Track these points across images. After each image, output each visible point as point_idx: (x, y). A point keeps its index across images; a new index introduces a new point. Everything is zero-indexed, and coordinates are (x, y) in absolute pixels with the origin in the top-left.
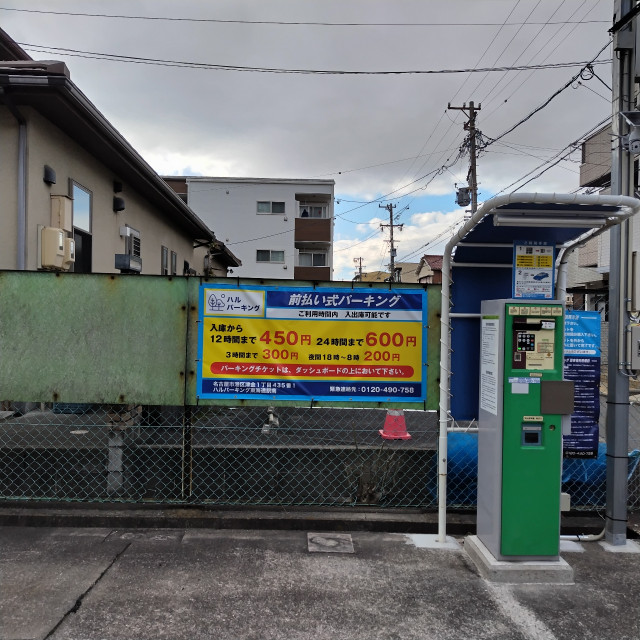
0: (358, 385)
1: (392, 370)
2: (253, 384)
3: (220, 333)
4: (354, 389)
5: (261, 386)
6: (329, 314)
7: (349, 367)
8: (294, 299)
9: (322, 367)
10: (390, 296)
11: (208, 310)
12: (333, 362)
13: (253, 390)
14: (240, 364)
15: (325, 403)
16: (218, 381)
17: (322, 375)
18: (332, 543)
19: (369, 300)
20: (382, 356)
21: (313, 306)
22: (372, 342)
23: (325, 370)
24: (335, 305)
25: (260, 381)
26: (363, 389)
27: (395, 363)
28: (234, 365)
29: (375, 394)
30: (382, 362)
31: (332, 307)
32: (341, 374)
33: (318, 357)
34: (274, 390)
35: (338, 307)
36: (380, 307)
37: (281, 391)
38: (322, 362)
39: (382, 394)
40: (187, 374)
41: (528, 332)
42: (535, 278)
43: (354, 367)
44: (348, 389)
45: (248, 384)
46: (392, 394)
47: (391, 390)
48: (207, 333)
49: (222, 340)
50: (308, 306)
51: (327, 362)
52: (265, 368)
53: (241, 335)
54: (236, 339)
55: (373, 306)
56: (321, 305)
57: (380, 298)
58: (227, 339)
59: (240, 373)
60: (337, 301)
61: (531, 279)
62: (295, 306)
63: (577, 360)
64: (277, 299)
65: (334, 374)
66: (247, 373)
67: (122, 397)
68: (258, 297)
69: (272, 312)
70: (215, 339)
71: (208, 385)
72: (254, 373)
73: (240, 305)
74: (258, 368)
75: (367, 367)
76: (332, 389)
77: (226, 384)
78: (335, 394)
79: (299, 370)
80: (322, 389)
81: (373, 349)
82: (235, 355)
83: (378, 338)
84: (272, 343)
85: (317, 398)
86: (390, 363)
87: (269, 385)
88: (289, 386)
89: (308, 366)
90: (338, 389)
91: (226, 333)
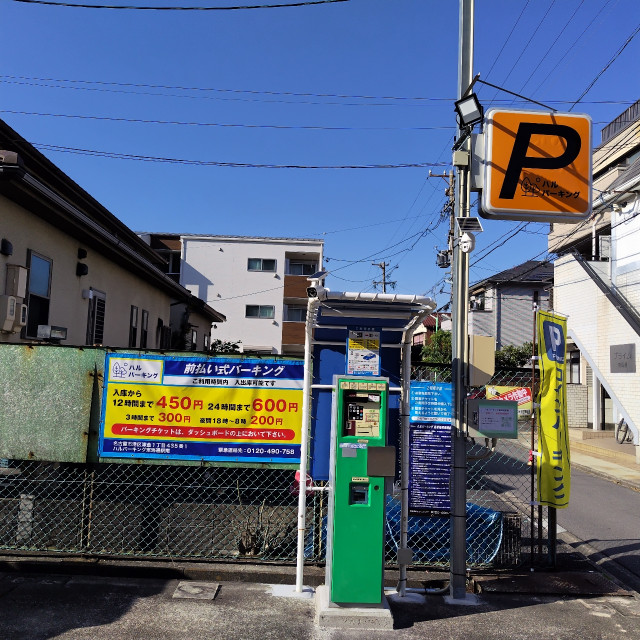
0: (244, 446)
1: (275, 433)
2: (149, 445)
3: (122, 398)
4: (240, 450)
5: (156, 447)
6: (220, 382)
7: (236, 430)
8: (189, 368)
9: (211, 430)
10: (275, 366)
11: (112, 376)
12: (223, 425)
13: (148, 450)
14: (138, 426)
15: (214, 463)
16: (118, 440)
17: (212, 437)
18: (196, 591)
19: (256, 370)
20: (266, 420)
21: (206, 375)
22: (258, 407)
23: (214, 433)
24: (226, 373)
25: (156, 442)
26: (249, 451)
27: (279, 426)
28: (133, 426)
29: (259, 455)
30: (266, 426)
31: (223, 375)
32: (229, 437)
33: (209, 420)
34: (168, 450)
35: (229, 375)
36: (266, 376)
37: (174, 451)
38: (212, 425)
39: (266, 455)
41: (358, 404)
42: (365, 358)
43: (241, 430)
44: (235, 450)
45: (144, 445)
46: (275, 455)
47: (274, 451)
48: (111, 396)
49: (123, 403)
50: (202, 375)
51: (216, 425)
52: (160, 430)
53: (140, 399)
54: (135, 403)
55: (260, 375)
56: (214, 374)
57: (266, 368)
58: (128, 403)
59: (138, 434)
60: (228, 370)
61: (361, 358)
62: (189, 374)
63: (440, 427)
65: (223, 436)
66: (144, 434)
67: (32, 454)
69: (168, 379)
70: (117, 403)
71: (109, 445)
72: (150, 434)
73: (141, 372)
74: (154, 430)
75: (252, 430)
76: (220, 450)
77: (125, 444)
78: (223, 454)
79: (191, 432)
80: (211, 449)
81: (258, 414)
82: (135, 417)
83: (263, 404)
84: (167, 407)
85: (207, 458)
86: (273, 427)
87: (163, 445)
88: (181, 446)
89: (198, 429)
90: (226, 450)
91: (127, 398)
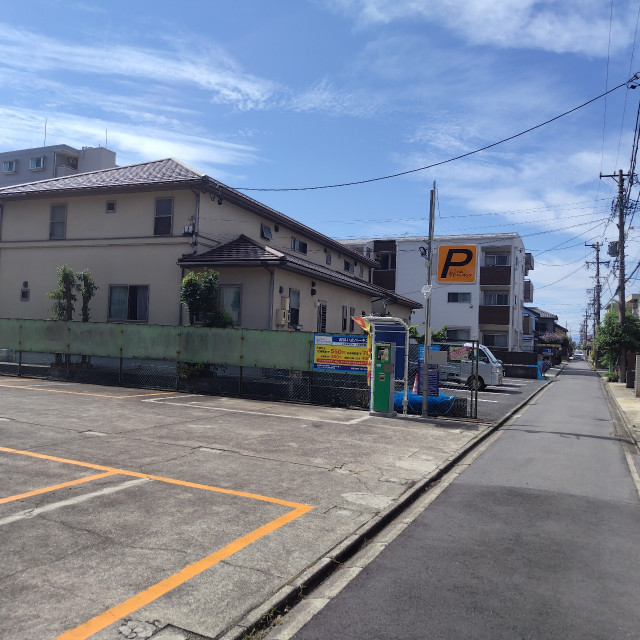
2: (328, 366)
3: (320, 350)
5: (330, 367)
6: (351, 345)
11: (316, 342)
12: (352, 360)
13: (328, 368)
14: (325, 359)
15: (349, 372)
16: (318, 364)
17: (349, 364)
23: (350, 362)
25: (330, 365)
28: (323, 359)
32: (354, 364)
33: (348, 358)
34: (334, 368)
37: (336, 368)
38: (349, 360)
40: (310, 362)
48: (316, 349)
49: (320, 352)
50: (345, 342)
52: (332, 361)
53: (325, 350)
54: (324, 352)
59: (325, 362)
60: (353, 340)
62: (341, 342)
64: (336, 339)
65: (352, 364)
66: (327, 362)
68: (330, 339)
69: (334, 343)
70: (318, 351)
71: (315, 365)
73: (325, 341)
74: (330, 361)
76: (352, 368)
77: (321, 365)
78: (353, 370)
79: (342, 362)
80: (349, 368)
82: (323, 356)
85: (347, 371)
87: (333, 366)
88: (339, 367)
89: (344, 361)
